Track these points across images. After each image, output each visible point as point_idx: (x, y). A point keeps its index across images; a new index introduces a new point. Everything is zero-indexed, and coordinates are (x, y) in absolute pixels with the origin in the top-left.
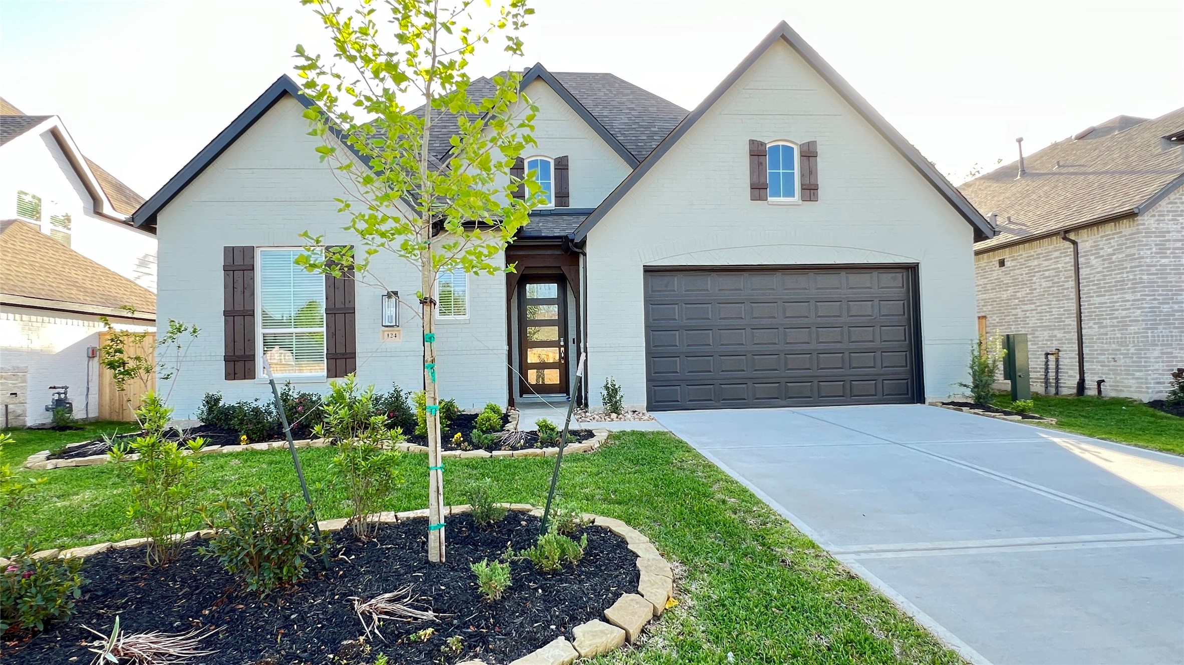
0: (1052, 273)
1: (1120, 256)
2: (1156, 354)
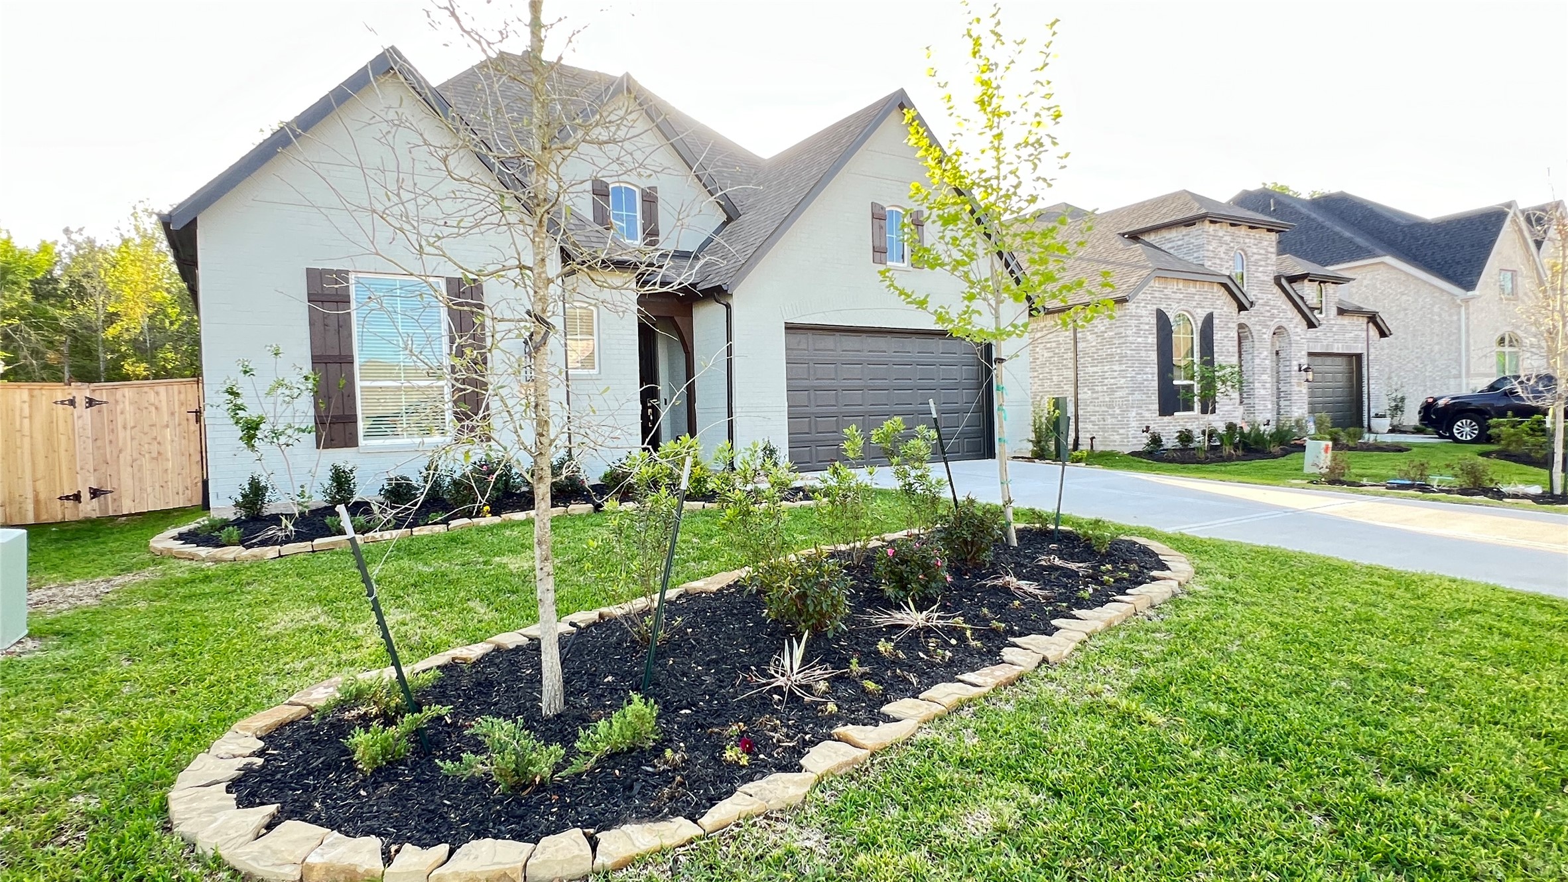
0: (1054, 345)
1: (1111, 334)
2: (1134, 414)
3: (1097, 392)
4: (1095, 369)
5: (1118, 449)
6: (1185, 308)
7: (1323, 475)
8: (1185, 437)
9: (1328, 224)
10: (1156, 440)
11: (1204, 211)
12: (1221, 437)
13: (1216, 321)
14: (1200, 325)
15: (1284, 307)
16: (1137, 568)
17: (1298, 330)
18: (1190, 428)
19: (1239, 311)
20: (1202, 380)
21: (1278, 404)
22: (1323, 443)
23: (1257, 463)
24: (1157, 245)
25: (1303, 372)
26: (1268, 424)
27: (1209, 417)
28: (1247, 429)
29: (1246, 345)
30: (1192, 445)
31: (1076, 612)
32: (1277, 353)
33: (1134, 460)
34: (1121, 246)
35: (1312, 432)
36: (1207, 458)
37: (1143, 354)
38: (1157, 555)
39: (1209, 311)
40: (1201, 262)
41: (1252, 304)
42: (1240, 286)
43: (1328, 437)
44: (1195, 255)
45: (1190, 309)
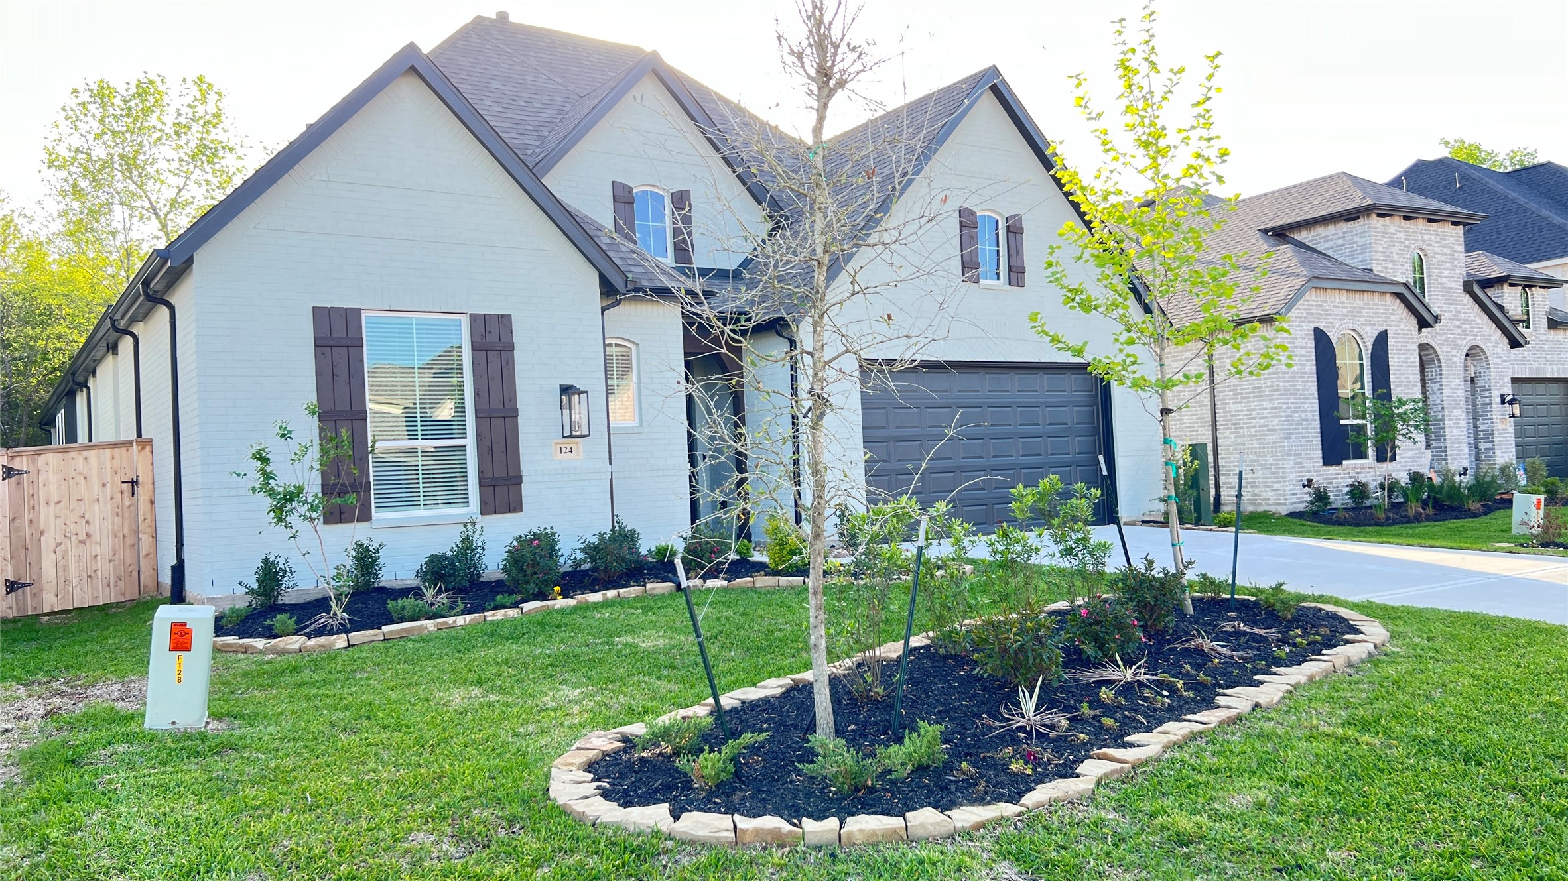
2: (1291, 463)
3: (1243, 436)
4: (1239, 407)
5: (1273, 509)
6: (1351, 326)
7: (1535, 537)
8: (1358, 491)
9: (1532, 206)
10: (1321, 496)
11: (1370, 202)
12: (1404, 492)
13: (1391, 342)
14: (1370, 347)
15: (1479, 321)
16: (1328, 632)
17: (1499, 350)
18: (1363, 480)
19: (1420, 330)
20: (1375, 420)
21: (1477, 448)
22: (1534, 498)
23: (1453, 523)
24: (1310, 244)
25: (1507, 405)
26: (1465, 474)
27: (1386, 467)
28: (1437, 480)
29: (1431, 372)
30: (1368, 503)
31: (1274, 669)
32: (1472, 380)
33: (1295, 523)
34: (1265, 247)
35: (1523, 482)
36: (1388, 518)
37: (1300, 386)
38: (1348, 620)
39: (1381, 329)
40: (1369, 267)
41: (1437, 319)
42: (1420, 296)
43: (1543, 489)
44: (1361, 257)
45: (1356, 328)
